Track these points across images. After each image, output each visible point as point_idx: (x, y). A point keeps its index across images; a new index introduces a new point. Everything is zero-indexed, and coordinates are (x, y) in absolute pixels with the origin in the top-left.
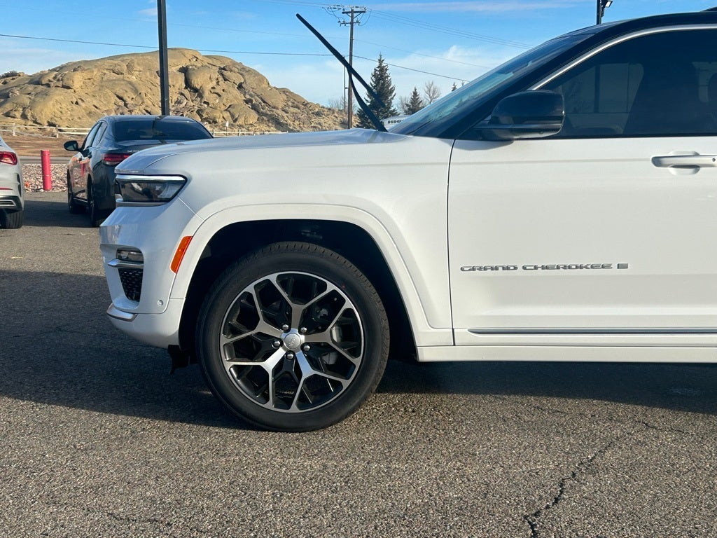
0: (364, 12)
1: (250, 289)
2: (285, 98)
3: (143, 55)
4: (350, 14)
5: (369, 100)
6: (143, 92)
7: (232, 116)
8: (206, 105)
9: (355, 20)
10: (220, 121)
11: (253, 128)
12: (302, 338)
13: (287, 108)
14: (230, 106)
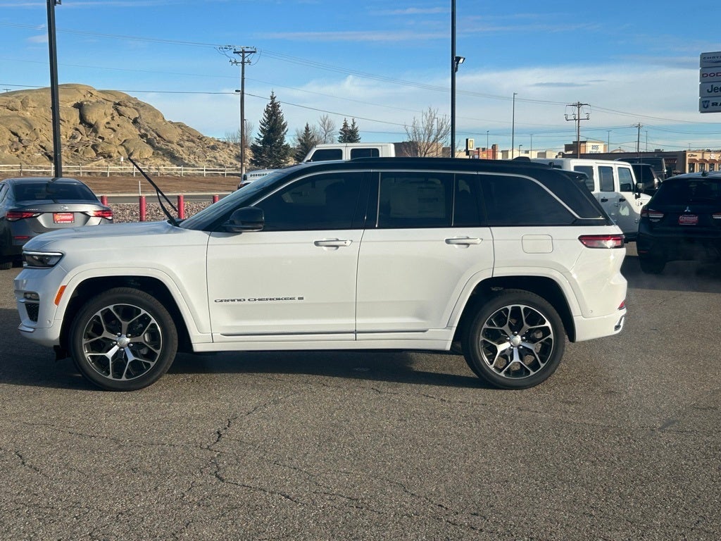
0: (254, 52)
1: (99, 314)
2: (180, 131)
3: (37, 91)
4: (241, 54)
5: (263, 135)
6: (38, 128)
7: (128, 150)
8: (101, 140)
9: (246, 60)
10: (115, 155)
11: (148, 163)
12: (128, 340)
13: (182, 142)
14: (125, 141)
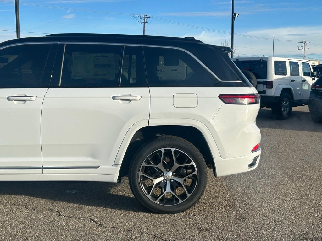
0: (149, 18)
4: (143, 19)
